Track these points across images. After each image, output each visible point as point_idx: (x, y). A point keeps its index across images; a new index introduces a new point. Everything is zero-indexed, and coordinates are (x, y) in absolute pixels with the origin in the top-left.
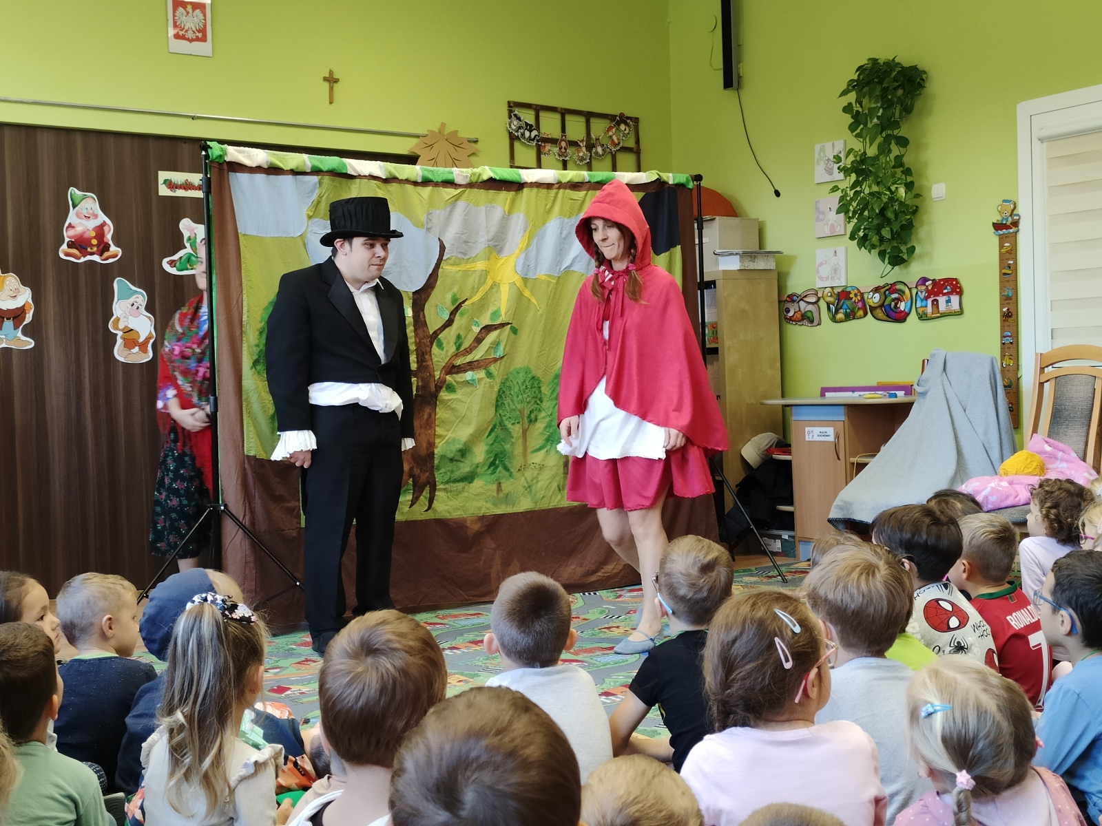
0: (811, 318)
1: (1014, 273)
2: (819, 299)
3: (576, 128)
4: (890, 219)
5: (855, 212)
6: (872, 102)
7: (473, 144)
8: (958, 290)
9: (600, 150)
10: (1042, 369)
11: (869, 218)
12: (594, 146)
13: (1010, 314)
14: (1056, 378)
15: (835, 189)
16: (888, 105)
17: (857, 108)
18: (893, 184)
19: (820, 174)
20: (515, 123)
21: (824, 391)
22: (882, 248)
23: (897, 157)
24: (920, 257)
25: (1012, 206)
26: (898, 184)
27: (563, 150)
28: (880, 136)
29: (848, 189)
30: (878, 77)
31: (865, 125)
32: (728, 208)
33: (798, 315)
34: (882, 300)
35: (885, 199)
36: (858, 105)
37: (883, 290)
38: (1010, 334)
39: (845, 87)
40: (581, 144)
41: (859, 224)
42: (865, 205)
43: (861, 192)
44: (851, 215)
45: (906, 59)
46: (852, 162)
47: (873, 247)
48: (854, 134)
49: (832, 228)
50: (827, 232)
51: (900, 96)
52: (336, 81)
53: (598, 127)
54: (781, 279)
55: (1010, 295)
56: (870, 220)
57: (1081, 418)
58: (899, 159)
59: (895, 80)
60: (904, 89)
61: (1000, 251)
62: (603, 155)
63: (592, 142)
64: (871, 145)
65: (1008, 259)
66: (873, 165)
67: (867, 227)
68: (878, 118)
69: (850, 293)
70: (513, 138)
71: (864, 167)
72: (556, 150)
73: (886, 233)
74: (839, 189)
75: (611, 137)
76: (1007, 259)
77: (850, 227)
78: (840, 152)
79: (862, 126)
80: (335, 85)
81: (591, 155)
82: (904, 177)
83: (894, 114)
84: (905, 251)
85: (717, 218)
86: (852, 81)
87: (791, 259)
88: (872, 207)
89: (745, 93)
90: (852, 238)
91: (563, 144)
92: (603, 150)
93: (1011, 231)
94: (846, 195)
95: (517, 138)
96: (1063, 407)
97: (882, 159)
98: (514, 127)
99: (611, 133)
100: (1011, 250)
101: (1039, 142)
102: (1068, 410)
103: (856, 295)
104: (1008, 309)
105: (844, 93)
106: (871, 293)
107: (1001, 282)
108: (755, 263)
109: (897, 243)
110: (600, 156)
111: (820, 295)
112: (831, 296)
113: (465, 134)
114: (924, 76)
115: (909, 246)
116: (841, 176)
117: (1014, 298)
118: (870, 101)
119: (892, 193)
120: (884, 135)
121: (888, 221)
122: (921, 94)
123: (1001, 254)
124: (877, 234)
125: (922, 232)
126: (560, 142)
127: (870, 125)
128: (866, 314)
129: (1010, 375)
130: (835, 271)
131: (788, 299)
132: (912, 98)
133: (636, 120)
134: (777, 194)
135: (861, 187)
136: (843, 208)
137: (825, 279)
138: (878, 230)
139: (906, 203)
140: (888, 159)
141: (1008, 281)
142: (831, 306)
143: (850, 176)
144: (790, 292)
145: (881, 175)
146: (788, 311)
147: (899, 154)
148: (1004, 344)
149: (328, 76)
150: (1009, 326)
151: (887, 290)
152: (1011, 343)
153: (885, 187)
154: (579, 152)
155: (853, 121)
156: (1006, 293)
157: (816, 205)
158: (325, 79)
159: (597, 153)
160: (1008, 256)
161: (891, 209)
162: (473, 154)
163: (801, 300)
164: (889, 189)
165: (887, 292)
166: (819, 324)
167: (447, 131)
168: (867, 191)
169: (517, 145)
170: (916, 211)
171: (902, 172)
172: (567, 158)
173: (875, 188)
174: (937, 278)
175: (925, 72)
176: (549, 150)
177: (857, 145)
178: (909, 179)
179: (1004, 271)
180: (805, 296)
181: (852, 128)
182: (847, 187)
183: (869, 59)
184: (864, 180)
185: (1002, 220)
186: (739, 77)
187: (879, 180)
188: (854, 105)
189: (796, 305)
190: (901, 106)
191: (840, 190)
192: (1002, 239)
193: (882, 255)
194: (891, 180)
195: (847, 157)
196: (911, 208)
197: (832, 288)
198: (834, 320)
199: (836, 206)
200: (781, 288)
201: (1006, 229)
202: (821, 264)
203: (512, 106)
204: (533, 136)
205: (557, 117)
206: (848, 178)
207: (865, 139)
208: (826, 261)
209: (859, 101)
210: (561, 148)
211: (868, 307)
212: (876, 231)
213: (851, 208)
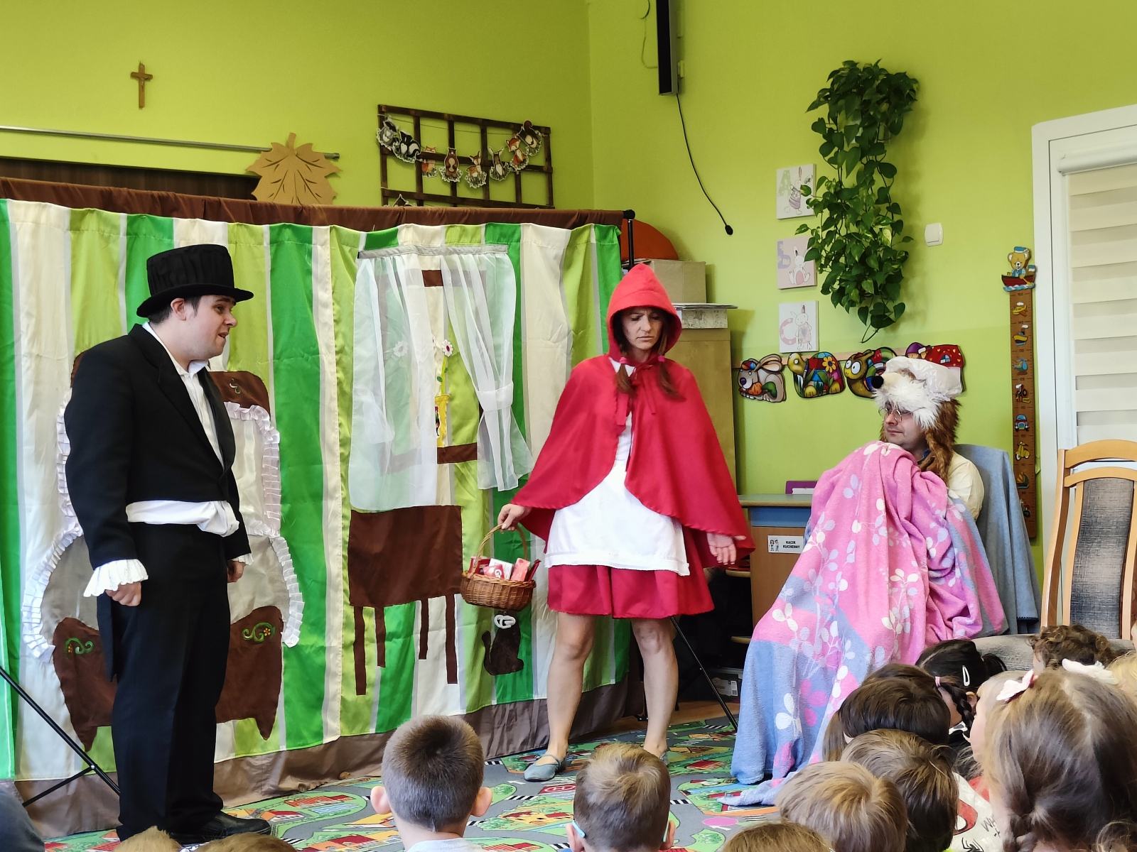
0: (774, 391)
1: (1029, 339)
2: (783, 367)
3: (468, 141)
4: (873, 269)
5: (828, 259)
6: (850, 119)
7: (332, 162)
8: (959, 360)
9: (499, 169)
10: (1067, 471)
11: (846, 266)
12: (491, 164)
13: (1025, 392)
14: (1085, 481)
15: (803, 229)
16: (869, 123)
17: (830, 125)
18: (877, 224)
19: (783, 207)
20: (388, 133)
21: (791, 486)
22: (863, 305)
23: (881, 189)
24: (912, 316)
25: (1026, 255)
26: (882, 225)
27: (451, 169)
28: (859, 163)
29: (820, 230)
30: (857, 86)
31: (841, 147)
32: (667, 248)
33: (757, 388)
34: (863, 371)
35: (867, 244)
36: (831, 121)
37: (864, 358)
38: (1024, 418)
39: (815, 98)
40: (475, 162)
41: (834, 274)
42: (840, 250)
43: (835, 232)
44: (823, 262)
45: (893, 65)
46: (825, 195)
47: (852, 304)
48: (827, 158)
49: (800, 276)
50: (793, 283)
51: (884, 113)
52: (149, 77)
53: (498, 140)
54: (735, 340)
55: (1025, 368)
56: (847, 269)
57: (1117, 533)
58: (884, 191)
59: (879, 90)
60: (889, 102)
61: (1011, 312)
62: (503, 176)
63: (489, 159)
64: (848, 173)
65: (1022, 323)
66: (851, 199)
67: (844, 278)
68: (857, 139)
69: (822, 360)
70: (385, 154)
71: (839, 201)
72: (442, 169)
73: (868, 286)
74: (808, 228)
75: (514, 152)
76: (1020, 323)
77: (822, 278)
78: (809, 180)
79: (836, 149)
80: (148, 84)
81: (488, 176)
82: (889, 215)
83: (877, 134)
84: (891, 309)
85: (653, 261)
86: (824, 90)
87: (747, 316)
88: (850, 252)
89: (685, 99)
90: (825, 290)
91: (452, 161)
92: (504, 169)
93: (1026, 286)
94: (817, 235)
95: (391, 153)
96: (1094, 519)
97: (863, 192)
98: (386, 139)
99: (513, 148)
100: (1026, 311)
101: (1060, 175)
102: (1100, 523)
103: (830, 364)
104: (1022, 386)
105: (814, 106)
106: (850, 362)
107: (1013, 351)
108: (702, 321)
109: (882, 299)
110: (500, 177)
111: (784, 362)
112: (798, 364)
113: (321, 148)
114: (915, 86)
115: (897, 303)
116: (811, 211)
117: (1029, 371)
118: (847, 118)
119: (875, 235)
120: (864, 160)
121: (870, 272)
122: (910, 110)
123: (1013, 316)
124: (856, 287)
125: (913, 284)
126: (447, 160)
127: (846, 148)
128: (842, 388)
129: (1025, 470)
130: (804, 332)
131: (744, 366)
132: (900, 115)
133: (547, 131)
134: (729, 230)
135: (836, 226)
136: (813, 253)
137: (790, 342)
138: (858, 283)
139: (893, 248)
140: (870, 192)
141: (1022, 351)
142: (799, 376)
143: (822, 212)
144: (746, 358)
145: (862, 213)
146: (744, 382)
147: (883, 185)
148: (1017, 430)
149: (136, 70)
150: (1024, 408)
151: (869, 358)
152: (1027, 429)
153: (866, 228)
154: (472, 171)
155: (825, 141)
156: (1019, 366)
157: (779, 246)
158: (134, 75)
159: (495, 173)
160: (1021, 318)
161: (874, 256)
162: (333, 174)
163: (761, 368)
164: (872, 231)
165: (870, 361)
166: (784, 400)
167: (298, 143)
168: (843, 232)
169: (390, 162)
170: (905, 258)
171: (887, 208)
172: (457, 180)
173: (853, 229)
174: (933, 344)
175: (915, 81)
176: (434, 170)
177: (831, 173)
178: (897, 217)
179: (1017, 338)
180: (766, 364)
181: (824, 150)
182: (818, 227)
183: (845, 63)
184: (840, 217)
185: (1014, 273)
186: (680, 79)
187: (859, 219)
188: (827, 121)
189: (754, 373)
190: (887, 124)
191: (809, 231)
192: (1014, 297)
193: (863, 313)
194: (874, 219)
195: (818, 187)
196: (899, 254)
197: (800, 353)
198: (802, 394)
199: (804, 250)
200: (735, 351)
201: (1019, 285)
202: (785, 323)
203: (385, 111)
204: (411, 151)
205: (442, 127)
206: (820, 214)
207: (840, 166)
208: (792, 319)
209: (832, 116)
210: (448, 167)
211: (846, 379)
212: (855, 284)
213: (823, 253)
